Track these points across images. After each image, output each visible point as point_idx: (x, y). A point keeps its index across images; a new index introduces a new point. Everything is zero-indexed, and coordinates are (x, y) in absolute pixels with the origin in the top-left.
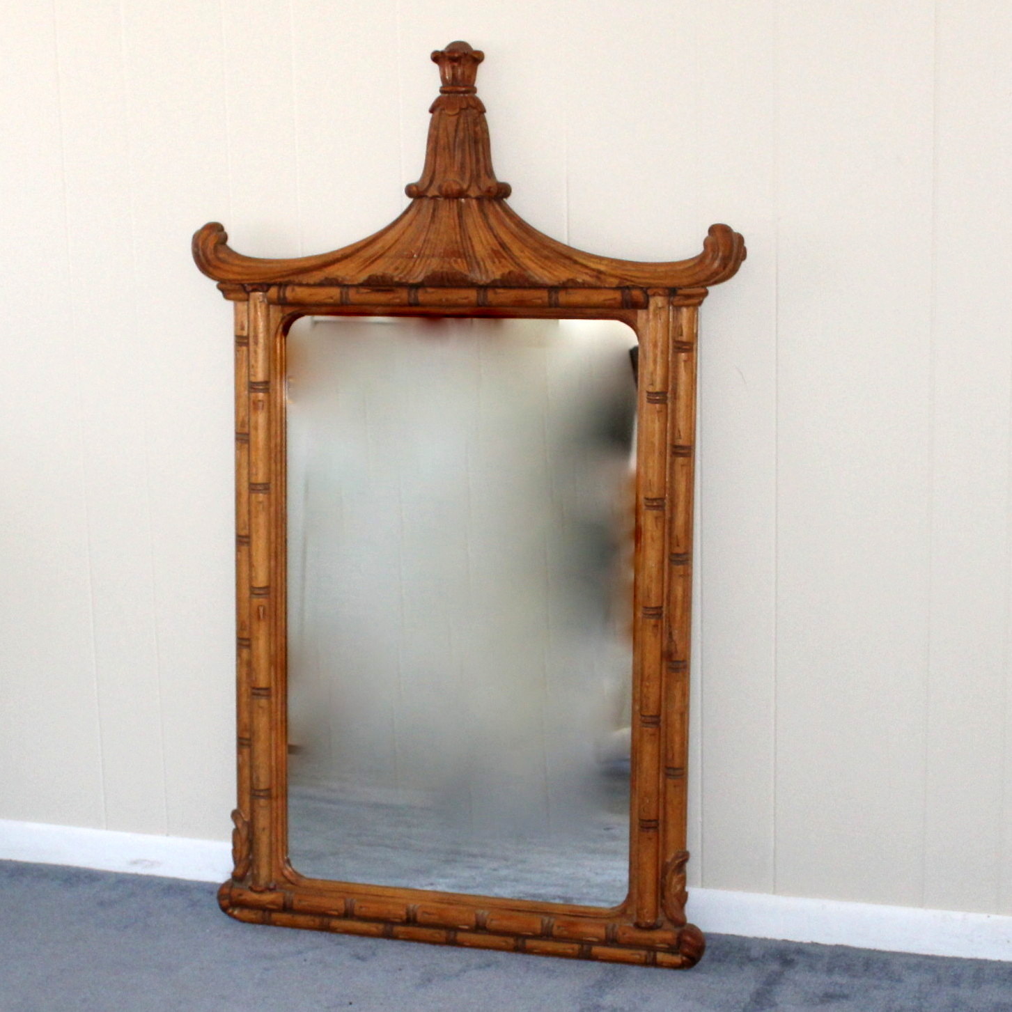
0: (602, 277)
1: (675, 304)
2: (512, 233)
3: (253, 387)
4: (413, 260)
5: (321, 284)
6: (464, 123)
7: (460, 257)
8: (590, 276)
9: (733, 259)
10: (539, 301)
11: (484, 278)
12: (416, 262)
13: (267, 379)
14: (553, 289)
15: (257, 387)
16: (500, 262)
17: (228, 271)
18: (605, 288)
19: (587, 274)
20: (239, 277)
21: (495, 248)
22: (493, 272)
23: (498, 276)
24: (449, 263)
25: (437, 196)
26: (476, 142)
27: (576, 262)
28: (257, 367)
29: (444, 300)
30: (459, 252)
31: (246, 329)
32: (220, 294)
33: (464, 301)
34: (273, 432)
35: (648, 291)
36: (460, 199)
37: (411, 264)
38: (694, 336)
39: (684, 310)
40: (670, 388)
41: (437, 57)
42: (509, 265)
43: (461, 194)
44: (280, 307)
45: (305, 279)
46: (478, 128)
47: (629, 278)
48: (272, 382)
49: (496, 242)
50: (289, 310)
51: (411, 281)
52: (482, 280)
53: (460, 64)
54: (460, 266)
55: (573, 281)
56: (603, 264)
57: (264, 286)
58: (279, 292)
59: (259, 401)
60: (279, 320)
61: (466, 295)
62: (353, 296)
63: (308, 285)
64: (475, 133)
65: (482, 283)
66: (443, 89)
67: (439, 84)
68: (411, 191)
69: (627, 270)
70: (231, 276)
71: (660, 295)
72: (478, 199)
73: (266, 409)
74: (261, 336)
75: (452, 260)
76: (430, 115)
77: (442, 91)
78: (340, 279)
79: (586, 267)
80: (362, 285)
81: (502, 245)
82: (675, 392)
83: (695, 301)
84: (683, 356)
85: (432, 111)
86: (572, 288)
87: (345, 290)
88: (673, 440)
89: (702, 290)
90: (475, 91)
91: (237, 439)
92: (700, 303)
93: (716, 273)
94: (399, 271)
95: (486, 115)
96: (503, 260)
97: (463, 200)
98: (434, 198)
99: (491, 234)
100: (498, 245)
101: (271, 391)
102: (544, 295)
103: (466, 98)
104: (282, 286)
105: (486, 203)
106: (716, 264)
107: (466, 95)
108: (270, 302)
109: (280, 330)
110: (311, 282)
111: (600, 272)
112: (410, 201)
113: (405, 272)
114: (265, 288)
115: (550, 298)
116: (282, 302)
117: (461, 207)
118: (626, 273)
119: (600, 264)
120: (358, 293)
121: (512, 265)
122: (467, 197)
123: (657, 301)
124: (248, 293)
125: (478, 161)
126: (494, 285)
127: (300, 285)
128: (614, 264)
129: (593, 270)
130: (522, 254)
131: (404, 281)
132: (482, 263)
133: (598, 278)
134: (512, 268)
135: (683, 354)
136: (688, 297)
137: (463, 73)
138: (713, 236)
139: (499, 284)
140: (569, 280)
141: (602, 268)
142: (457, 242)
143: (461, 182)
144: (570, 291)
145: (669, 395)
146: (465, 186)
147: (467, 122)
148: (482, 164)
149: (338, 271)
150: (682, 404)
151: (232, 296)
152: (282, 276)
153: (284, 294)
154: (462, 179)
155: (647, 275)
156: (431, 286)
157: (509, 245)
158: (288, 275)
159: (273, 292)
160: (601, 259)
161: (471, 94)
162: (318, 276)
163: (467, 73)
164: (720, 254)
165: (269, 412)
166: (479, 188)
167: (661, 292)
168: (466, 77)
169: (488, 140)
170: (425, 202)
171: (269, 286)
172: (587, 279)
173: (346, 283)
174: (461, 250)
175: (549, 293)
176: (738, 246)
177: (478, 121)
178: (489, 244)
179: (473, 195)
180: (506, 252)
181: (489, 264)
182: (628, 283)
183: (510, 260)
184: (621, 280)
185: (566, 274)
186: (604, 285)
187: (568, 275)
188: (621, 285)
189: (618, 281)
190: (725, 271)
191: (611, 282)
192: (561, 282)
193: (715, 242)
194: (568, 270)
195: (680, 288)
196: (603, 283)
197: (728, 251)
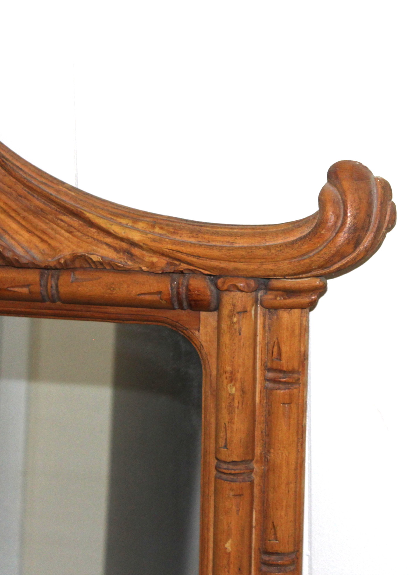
0: (136, 252)
1: (267, 304)
8: (115, 249)
9: (373, 227)
10: (25, 290)
14: (48, 270)
18: (142, 272)
19: (108, 245)
27: (90, 224)
35: (219, 281)
38: (300, 360)
39: (284, 315)
40: (258, 453)
47: (184, 257)
55: (84, 258)
56: (138, 230)
69: (183, 243)
71: (241, 289)
79: (107, 232)
83: (304, 300)
84: (282, 395)
86: (81, 270)
88: (263, 538)
89: (317, 282)
92: (312, 305)
93: (340, 255)
106: (342, 238)
111: (133, 243)
115: (44, 285)
118: (178, 248)
123: (236, 299)
129: (121, 239)
133: (130, 255)
136: (290, 292)
138: (335, 185)
140: (76, 256)
141: (138, 236)
144: (79, 275)
145: (256, 466)
155: (216, 253)
164: (349, 221)
167: (241, 285)
172: (110, 254)
175: (42, 275)
176: (382, 204)
182: (183, 266)
184: (170, 260)
185: (72, 246)
186: (141, 268)
187: (74, 247)
188: (171, 269)
189: (165, 262)
190: (358, 251)
191: (153, 264)
192: (62, 261)
193: (340, 197)
194: (77, 237)
195: (276, 277)
196: (140, 263)
197: (362, 215)
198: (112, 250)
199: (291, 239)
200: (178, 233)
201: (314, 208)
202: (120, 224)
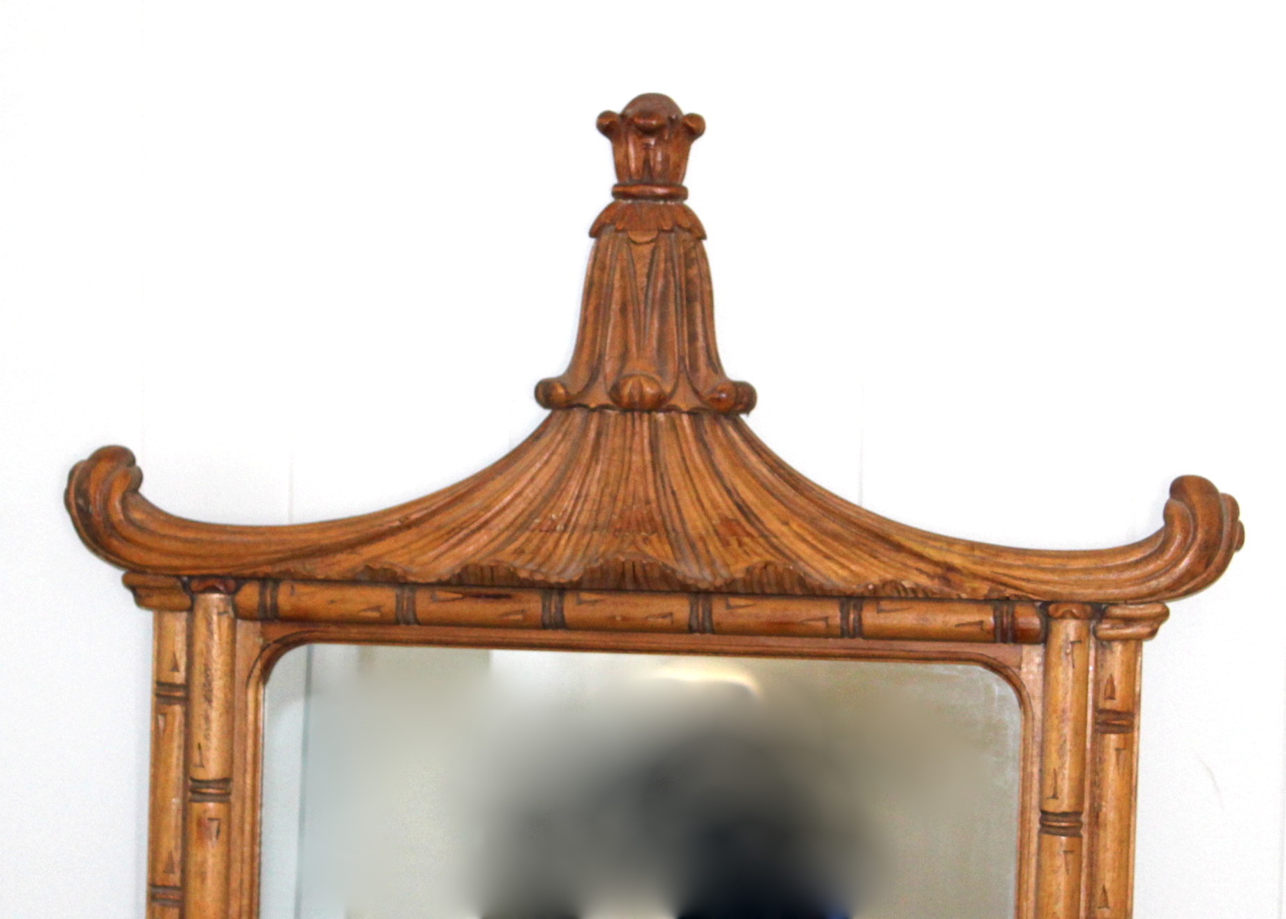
0: (954, 577)
1: (1101, 633)
2: (763, 485)
3: (195, 789)
4: (556, 535)
5: (352, 581)
6: (666, 261)
7: (655, 530)
8: (928, 575)
9: (1223, 546)
10: (823, 625)
11: (707, 574)
12: (559, 539)
13: (225, 775)
14: (851, 600)
15: (204, 790)
16: (740, 544)
17: (150, 549)
18: (960, 600)
19: (921, 571)
20: (177, 562)
21: (728, 513)
22: (727, 565)
23: (738, 570)
24: (634, 543)
25: (606, 407)
26: (690, 300)
27: (899, 548)
28: (208, 749)
29: (618, 618)
30: (652, 519)
31: (182, 667)
32: (129, 596)
33: (660, 620)
34: (235, 885)
35: (1049, 608)
36: (654, 413)
37: (550, 543)
38: (1134, 700)
39: (1118, 648)
40: (1087, 805)
41: (610, 126)
42: (760, 550)
43: (660, 403)
44: (259, 625)
45: (318, 568)
46: (694, 271)
47: (1011, 581)
48: (237, 778)
49: (730, 503)
50: (278, 631)
51: (554, 579)
52: (704, 579)
53: (660, 140)
54: (657, 551)
55: (895, 584)
56: (955, 553)
57: (231, 582)
58: (262, 594)
59: (211, 819)
60: (257, 651)
61: (666, 610)
62: (425, 604)
63: (328, 582)
64: (689, 281)
65: (703, 586)
66: (620, 189)
67: (611, 179)
68: (545, 393)
69: (1005, 567)
70: (154, 559)
71: (1075, 617)
72: (693, 413)
73: (223, 836)
74: (218, 684)
75: (639, 538)
76: (591, 242)
77: (618, 193)
78: (399, 571)
79: (920, 557)
80: (442, 584)
81: (742, 508)
82: (1096, 814)
83: (1142, 630)
84: (1113, 740)
85: (595, 232)
86: (891, 598)
87: (407, 593)
89: (1157, 609)
90: (682, 194)
91: (152, 898)
92: (1150, 636)
93: (1188, 574)
94: (526, 557)
95: (705, 243)
96: (746, 540)
97: (661, 417)
98: (602, 408)
99: (719, 484)
100: (734, 508)
101: (233, 798)
102: (833, 612)
103: (670, 208)
104: (267, 581)
105: (706, 422)
107: (669, 203)
108: (240, 614)
109: (257, 672)
110: (334, 573)
111: (950, 568)
112: (544, 413)
113: (538, 560)
114: (232, 584)
115: (845, 618)
116: (267, 615)
117: (656, 429)
118: (1002, 570)
119: (949, 551)
120: (433, 599)
121: (767, 551)
122: (669, 410)
123: (1069, 629)
124: (193, 594)
125: (693, 338)
126: (729, 590)
127: (309, 580)
128: (977, 553)
129: (937, 564)
130: (785, 529)
131: (538, 577)
132: (700, 545)
133: (946, 581)
134: (769, 558)
135: (1113, 737)
136: (1128, 621)
137: (666, 159)
138: (1182, 500)
139: (740, 588)
140: (885, 583)
141: (957, 561)
142: (648, 502)
143: (657, 378)
144: (885, 605)
145: (1085, 818)
146: (668, 389)
147: (672, 259)
148: (701, 343)
149: (390, 553)
150: (1108, 838)
151: (155, 600)
152: (272, 563)
153: (274, 598)
154: (661, 373)
155: (1049, 576)
156: (591, 590)
157: (756, 511)
158: (280, 560)
159: (250, 595)
160: (951, 542)
161: (678, 202)
162: (347, 562)
163: (674, 157)
164: (1200, 536)
165: (228, 841)
166: (696, 393)
167: (1076, 612)
168: (671, 166)
169: (711, 293)
170: (578, 416)
171: (241, 580)
172: (924, 581)
173: (412, 579)
174: (658, 518)
176: (1232, 522)
177: (693, 255)
178: (715, 506)
179: (683, 407)
180: (752, 524)
181: (714, 546)
182: (1009, 592)
183: (761, 540)
184: (994, 585)
185: (879, 571)
186: (958, 595)
187: (882, 573)
188: (995, 595)
189: (988, 588)
190: (1208, 571)
191: (974, 590)
192: (871, 587)
193: (1188, 511)
194: (884, 563)
195: (1114, 603)
196: (957, 589)
197: (1214, 531)
198: (925, 577)
199: (1133, 559)
200: (1001, 556)
201: (1160, 523)
202: (934, 547)
